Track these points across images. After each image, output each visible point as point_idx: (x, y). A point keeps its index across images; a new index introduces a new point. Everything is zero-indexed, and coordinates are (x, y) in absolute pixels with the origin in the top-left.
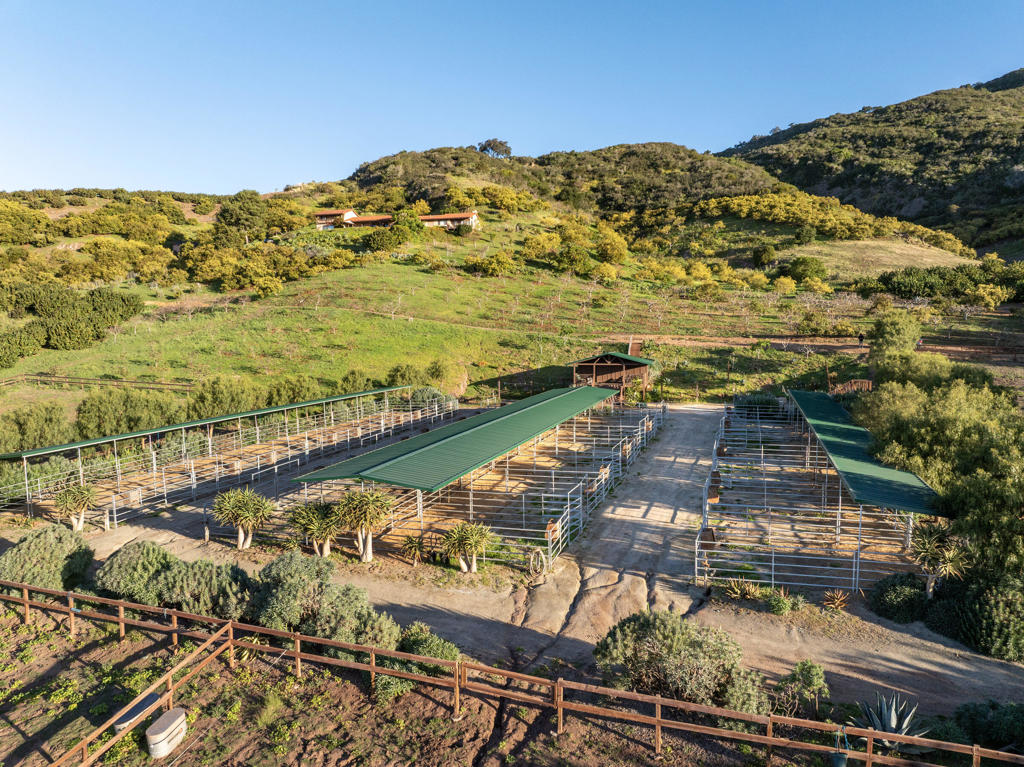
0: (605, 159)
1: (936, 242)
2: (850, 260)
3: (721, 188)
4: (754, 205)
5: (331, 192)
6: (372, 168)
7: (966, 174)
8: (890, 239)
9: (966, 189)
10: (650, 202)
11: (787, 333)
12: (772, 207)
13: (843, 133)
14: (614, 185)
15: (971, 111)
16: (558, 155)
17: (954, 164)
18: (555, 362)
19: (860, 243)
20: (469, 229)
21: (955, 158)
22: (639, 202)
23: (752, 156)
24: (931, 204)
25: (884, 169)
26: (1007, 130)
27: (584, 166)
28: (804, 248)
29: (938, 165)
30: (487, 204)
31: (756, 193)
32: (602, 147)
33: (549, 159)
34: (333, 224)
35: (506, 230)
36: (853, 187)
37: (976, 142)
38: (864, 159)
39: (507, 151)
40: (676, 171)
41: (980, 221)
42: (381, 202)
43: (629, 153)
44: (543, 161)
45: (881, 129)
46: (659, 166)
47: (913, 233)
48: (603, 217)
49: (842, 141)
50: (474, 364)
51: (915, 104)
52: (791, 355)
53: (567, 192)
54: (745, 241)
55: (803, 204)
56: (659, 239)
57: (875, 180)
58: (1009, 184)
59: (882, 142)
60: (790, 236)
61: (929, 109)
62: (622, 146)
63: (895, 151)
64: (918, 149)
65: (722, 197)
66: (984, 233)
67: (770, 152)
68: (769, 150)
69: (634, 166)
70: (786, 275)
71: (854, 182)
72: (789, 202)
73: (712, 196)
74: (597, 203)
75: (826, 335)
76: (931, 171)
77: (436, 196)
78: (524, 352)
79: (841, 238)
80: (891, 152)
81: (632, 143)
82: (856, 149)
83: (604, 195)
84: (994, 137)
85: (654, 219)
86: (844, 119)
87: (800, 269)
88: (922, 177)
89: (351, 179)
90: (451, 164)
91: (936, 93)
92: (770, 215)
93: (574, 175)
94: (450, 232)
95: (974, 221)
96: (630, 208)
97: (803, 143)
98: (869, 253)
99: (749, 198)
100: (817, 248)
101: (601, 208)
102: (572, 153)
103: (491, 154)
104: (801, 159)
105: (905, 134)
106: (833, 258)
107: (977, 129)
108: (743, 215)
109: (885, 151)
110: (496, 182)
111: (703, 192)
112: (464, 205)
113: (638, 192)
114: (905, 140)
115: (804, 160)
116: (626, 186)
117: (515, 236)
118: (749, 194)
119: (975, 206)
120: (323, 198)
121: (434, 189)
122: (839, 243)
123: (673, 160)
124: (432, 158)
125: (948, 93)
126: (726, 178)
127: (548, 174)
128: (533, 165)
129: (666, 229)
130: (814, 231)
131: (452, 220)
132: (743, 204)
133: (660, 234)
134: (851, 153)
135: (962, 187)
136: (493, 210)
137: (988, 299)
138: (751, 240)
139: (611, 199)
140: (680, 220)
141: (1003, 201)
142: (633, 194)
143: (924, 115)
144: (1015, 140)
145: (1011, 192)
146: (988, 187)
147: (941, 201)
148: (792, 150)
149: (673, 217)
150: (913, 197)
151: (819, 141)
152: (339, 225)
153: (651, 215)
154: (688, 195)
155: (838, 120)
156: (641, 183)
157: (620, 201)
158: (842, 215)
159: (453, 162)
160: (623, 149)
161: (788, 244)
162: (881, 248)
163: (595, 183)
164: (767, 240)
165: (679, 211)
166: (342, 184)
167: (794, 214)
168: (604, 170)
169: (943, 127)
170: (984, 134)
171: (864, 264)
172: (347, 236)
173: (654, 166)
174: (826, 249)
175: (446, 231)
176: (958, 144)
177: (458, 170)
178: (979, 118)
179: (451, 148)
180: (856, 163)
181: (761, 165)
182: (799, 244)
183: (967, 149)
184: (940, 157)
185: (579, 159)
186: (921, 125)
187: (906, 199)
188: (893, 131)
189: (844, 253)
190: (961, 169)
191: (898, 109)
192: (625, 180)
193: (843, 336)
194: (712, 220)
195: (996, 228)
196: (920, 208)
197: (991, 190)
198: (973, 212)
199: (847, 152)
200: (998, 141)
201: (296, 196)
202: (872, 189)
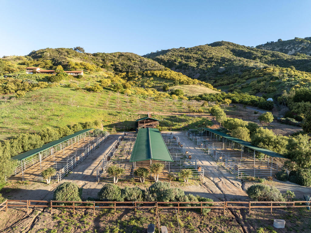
0: (114, 56)
1: (207, 86)
2: (189, 90)
3: (150, 68)
4: (161, 74)
5: (22, 60)
6: (37, 53)
7: (209, 68)
8: (197, 85)
9: (209, 72)
10: (130, 70)
11: (185, 111)
12: (166, 74)
13: (178, 54)
14: (118, 64)
15: (208, 52)
16: (100, 53)
17: (206, 65)
18: (127, 120)
19: (190, 86)
20: (81, 76)
21: (206, 64)
22: (127, 70)
23: (154, 58)
24: (201, 75)
25: (189, 65)
26: (217, 58)
27: (108, 58)
28: (176, 86)
29: (202, 65)
30: (83, 68)
31: (160, 70)
32: (113, 52)
33: (97, 54)
34: (32, 72)
35: (93, 77)
36: (181, 69)
37: (210, 60)
38: (184, 62)
39: (83, 51)
40: (136, 61)
41: (214, 81)
42: (44, 64)
43: (121, 55)
44: (95, 55)
45: (187, 54)
46: (131, 60)
47: (202, 84)
48: (116, 74)
49: (178, 56)
50: (103, 121)
51: (195, 48)
52: (191, 118)
53: (105, 65)
54: (160, 83)
55: (173, 74)
56: (135, 81)
57: (187, 68)
58: (219, 71)
59: (188, 58)
60: (172, 83)
61: (199, 50)
62: (119, 53)
63: (192, 60)
64: (197, 60)
65: (151, 70)
66: (215, 84)
67: (159, 58)
68: (158, 57)
69: (124, 59)
70: (174, 94)
71: (182, 68)
72: (170, 73)
73: (148, 70)
74: (113, 69)
75: (197, 112)
76: (201, 67)
77: (64, 64)
78: (117, 117)
79: (185, 84)
80: (191, 61)
81: (122, 52)
82: (182, 59)
83: (115, 67)
84: (215, 59)
85: (132, 75)
86: (175, 50)
87: (177, 93)
88: (199, 68)
89: (29, 55)
90: (66, 54)
91: (200, 46)
92: (165, 77)
93: (105, 60)
94: (75, 77)
95: (212, 81)
96: (124, 72)
97: (168, 56)
98: (193, 89)
99: (159, 71)
100: (179, 87)
101: (115, 71)
102: (104, 53)
103: (78, 51)
104: (167, 60)
105: (194, 56)
106: (185, 89)
107: (211, 57)
108: (158, 76)
109: (189, 60)
110: (83, 61)
111: (145, 69)
112: (76, 68)
113: (126, 67)
114: (194, 58)
115: (168, 61)
116: (122, 65)
117: (96, 79)
118: (158, 70)
119: (212, 77)
120: (20, 62)
121: (63, 62)
122: (184, 85)
123: (135, 58)
124: (58, 51)
125: (203, 46)
126: (151, 65)
127: (97, 59)
128: (92, 56)
129: (136, 79)
130: (178, 82)
131: (75, 73)
132: (158, 73)
133: (135, 80)
134: (180, 60)
135: (208, 71)
136: (85, 70)
137: (228, 102)
138: (161, 84)
139: (118, 68)
140: (140, 76)
141: (218, 76)
142: (124, 67)
143: (198, 51)
144: (219, 60)
145: (220, 74)
146: (215, 72)
147: (204, 75)
148: (165, 58)
149: (138, 75)
150: (197, 73)
151: (172, 56)
152: (34, 72)
153: (131, 74)
154: (141, 69)
155: (174, 50)
156: (127, 64)
157: (121, 69)
158: (184, 78)
159: (67, 53)
160: (120, 54)
161: (172, 85)
162: (195, 87)
163: (112, 63)
164: (166, 84)
165: (139, 74)
166: (26, 57)
167: (172, 77)
168: (115, 59)
169: (202, 55)
170: (212, 58)
171: (193, 92)
172: (40, 77)
173: (129, 59)
174: (182, 87)
175: (73, 77)
176: (207, 60)
177: (69, 55)
178: (211, 54)
179: (65, 48)
180: (182, 63)
181: (157, 61)
182: (175, 85)
183: (209, 61)
184: (203, 63)
185: (106, 55)
186: (197, 54)
187: (195, 74)
188: (190, 55)
189: (187, 88)
190: (208, 67)
191: (191, 49)
192: (122, 63)
193: (200, 112)
194: (150, 77)
195: (218, 83)
196: (199, 76)
197: (215, 73)
198: (211, 78)
199: (179, 60)
200: (216, 60)
201: (9, 60)
202: (186, 70)
